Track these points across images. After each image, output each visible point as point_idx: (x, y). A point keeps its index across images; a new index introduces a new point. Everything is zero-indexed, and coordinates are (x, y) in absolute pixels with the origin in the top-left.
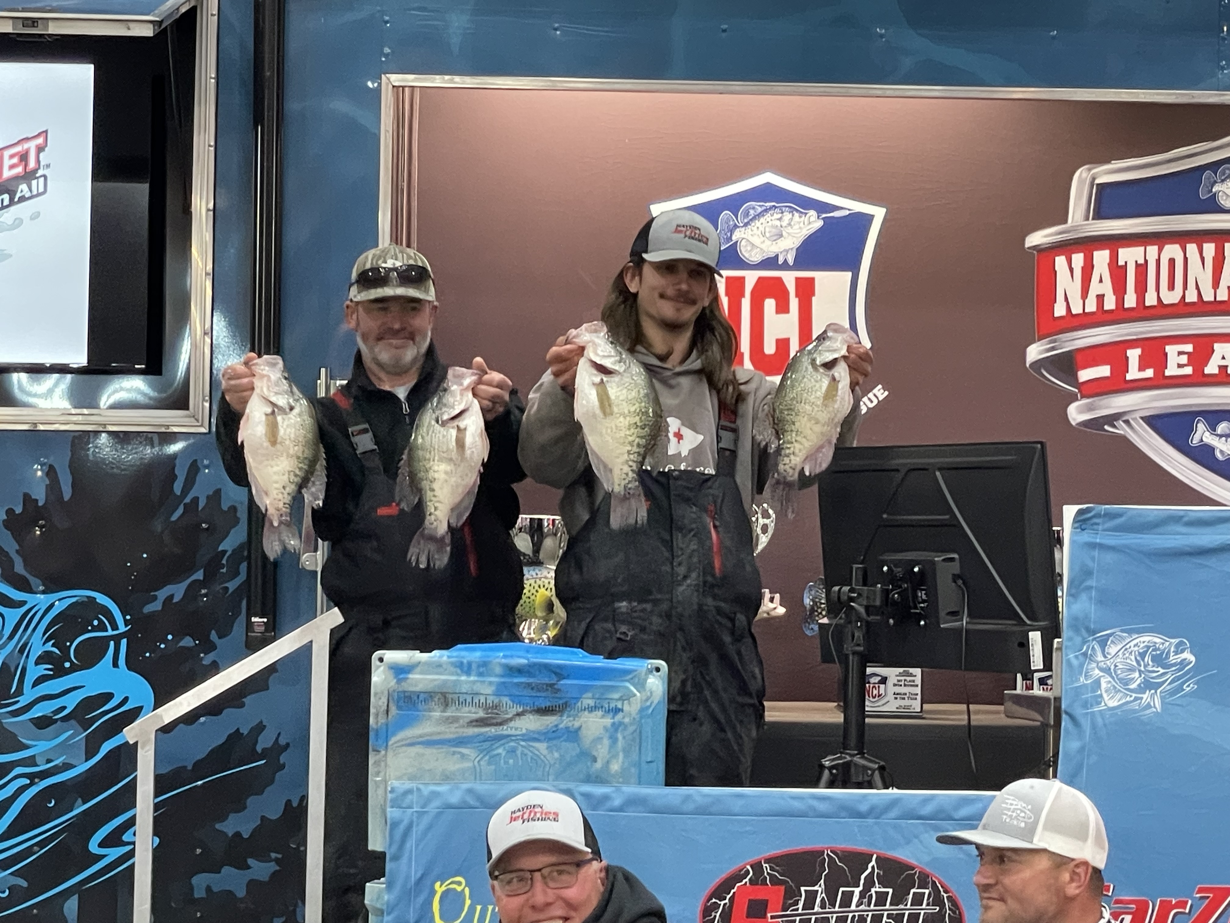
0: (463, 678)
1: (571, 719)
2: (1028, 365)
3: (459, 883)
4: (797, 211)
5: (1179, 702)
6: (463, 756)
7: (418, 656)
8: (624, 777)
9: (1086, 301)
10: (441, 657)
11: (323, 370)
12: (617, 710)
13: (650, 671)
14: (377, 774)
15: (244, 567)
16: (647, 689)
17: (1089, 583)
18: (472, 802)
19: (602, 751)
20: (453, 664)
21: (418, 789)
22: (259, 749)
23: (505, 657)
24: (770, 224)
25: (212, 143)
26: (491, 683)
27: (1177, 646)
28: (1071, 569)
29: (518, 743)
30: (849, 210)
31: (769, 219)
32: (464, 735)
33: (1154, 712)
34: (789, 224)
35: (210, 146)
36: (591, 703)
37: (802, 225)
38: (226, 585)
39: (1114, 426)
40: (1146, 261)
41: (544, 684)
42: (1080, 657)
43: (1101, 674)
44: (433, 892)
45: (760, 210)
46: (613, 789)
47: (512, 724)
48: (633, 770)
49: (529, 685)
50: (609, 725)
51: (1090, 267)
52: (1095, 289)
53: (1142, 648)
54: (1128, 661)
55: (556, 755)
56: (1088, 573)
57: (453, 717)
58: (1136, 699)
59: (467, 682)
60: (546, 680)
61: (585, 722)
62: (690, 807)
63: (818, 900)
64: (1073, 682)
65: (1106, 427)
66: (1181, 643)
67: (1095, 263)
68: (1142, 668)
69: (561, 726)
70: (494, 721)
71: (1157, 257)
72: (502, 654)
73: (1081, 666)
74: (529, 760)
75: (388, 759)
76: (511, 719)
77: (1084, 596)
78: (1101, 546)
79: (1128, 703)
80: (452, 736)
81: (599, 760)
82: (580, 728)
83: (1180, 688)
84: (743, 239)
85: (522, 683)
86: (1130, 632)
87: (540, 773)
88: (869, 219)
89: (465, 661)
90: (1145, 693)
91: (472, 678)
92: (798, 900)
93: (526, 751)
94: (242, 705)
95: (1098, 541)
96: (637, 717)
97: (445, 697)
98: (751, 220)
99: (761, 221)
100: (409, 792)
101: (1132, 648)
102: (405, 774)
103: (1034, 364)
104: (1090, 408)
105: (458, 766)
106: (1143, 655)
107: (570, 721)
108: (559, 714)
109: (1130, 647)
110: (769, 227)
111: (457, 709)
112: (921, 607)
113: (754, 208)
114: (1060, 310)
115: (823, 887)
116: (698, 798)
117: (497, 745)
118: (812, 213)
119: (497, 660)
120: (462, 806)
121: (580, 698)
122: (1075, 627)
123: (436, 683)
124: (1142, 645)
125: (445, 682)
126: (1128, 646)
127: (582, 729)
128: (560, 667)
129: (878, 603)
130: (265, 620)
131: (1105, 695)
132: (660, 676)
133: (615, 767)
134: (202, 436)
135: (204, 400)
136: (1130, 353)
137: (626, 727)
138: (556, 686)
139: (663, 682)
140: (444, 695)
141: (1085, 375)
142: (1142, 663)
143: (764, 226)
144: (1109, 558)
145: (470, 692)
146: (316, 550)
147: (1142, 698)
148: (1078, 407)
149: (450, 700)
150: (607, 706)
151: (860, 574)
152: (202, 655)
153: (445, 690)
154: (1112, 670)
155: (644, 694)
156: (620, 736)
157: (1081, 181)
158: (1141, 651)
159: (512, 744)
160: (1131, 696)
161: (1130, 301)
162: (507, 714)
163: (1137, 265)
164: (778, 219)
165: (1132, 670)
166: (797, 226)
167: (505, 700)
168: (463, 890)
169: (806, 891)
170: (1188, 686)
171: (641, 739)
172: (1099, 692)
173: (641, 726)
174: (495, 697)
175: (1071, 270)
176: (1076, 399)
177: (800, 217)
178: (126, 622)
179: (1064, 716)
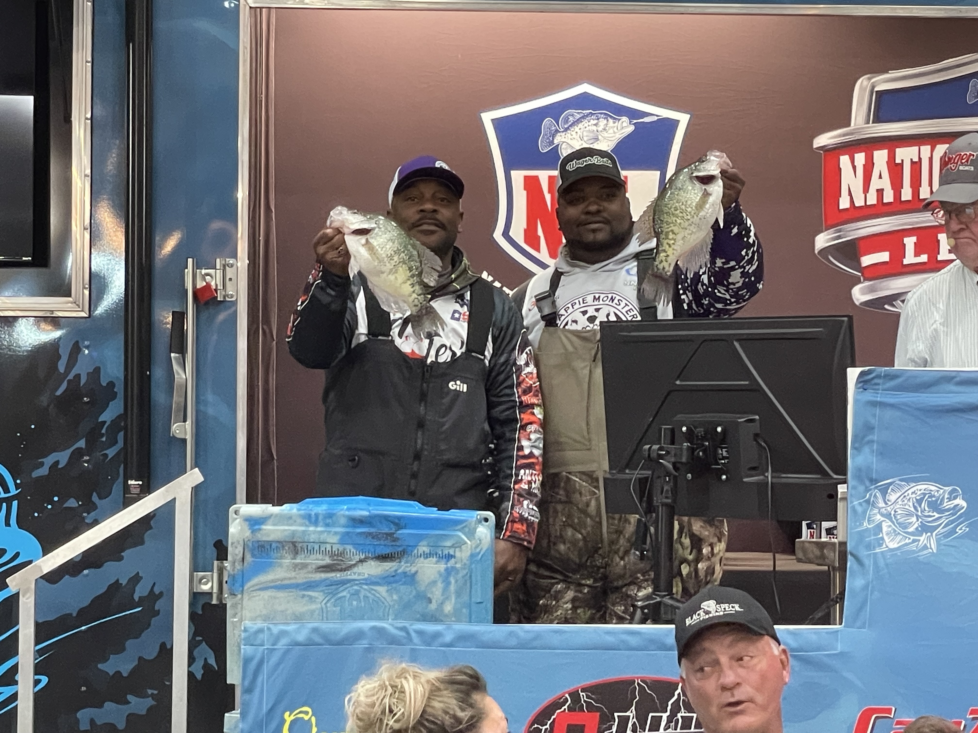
0: (312, 529)
1: (409, 565)
2: (816, 252)
3: (306, 713)
4: (611, 117)
5: (951, 544)
6: (311, 597)
7: (269, 509)
8: (457, 615)
9: (868, 195)
10: (291, 509)
11: (190, 261)
12: (450, 557)
13: (480, 522)
14: (234, 616)
15: (121, 435)
16: (477, 537)
17: (870, 437)
18: (318, 639)
19: (437, 593)
20: (303, 517)
21: (269, 629)
22: (136, 598)
23: (348, 509)
24: (587, 129)
25: (90, 59)
26: (336, 533)
27: (950, 493)
28: (854, 425)
29: (361, 587)
30: (657, 116)
31: (586, 125)
32: (312, 579)
33: (930, 553)
34: (604, 129)
35: (87, 62)
36: (427, 550)
37: (615, 129)
38: (105, 452)
39: (894, 306)
40: (920, 159)
41: (383, 533)
42: (864, 504)
43: (883, 519)
44: (283, 721)
45: (578, 116)
46: (444, 626)
47: (355, 570)
48: (464, 610)
49: (370, 534)
50: (442, 570)
51: (871, 164)
52: (875, 184)
53: (919, 496)
54: (907, 507)
55: (395, 597)
56: (870, 428)
57: (302, 563)
58: (914, 541)
59: (314, 532)
60: (386, 530)
61: (421, 567)
62: (513, 642)
63: (630, 725)
64: (857, 527)
65: (886, 307)
66: (954, 490)
67: (874, 161)
68: (919, 514)
69: (400, 571)
70: (339, 567)
71: (929, 156)
72: (346, 507)
73: (865, 512)
74: (371, 601)
75: (244, 602)
76: (354, 565)
77: (866, 449)
78: (882, 405)
79: (906, 544)
80: (300, 581)
81: (434, 601)
82: (416, 572)
83: (953, 531)
84: (564, 142)
85: (364, 533)
86: (908, 481)
87: (381, 614)
88: (674, 124)
89: (313, 514)
90: (921, 536)
91: (319, 529)
92: (612, 725)
93: (369, 595)
94: (121, 559)
95: (879, 399)
96: (468, 563)
97: (295, 546)
98: (571, 126)
99: (579, 127)
100: (261, 631)
101: (910, 496)
102: (260, 616)
103: (821, 251)
104: (872, 290)
105: (305, 609)
106: (920, 502)
107: (406, 567)
108: (398, 560)
109: (908, 495)
110: (587, 131)
111: (305, 557)
112: (722, 463)
113: (573, 115)
114: (844, 203)
115: (634, 712)
116: (522, 634)
117: (341, 589)
118: (625, 119)
119: (342, 512)
120: (309, 643)
121: (416, 546)
122: (859, 477)
123: (286, 533)
124: (919, 493)
125: (294, 533)
126: (906, 494)
127: (418, 574)
128: (399, 518)
129: (684, 460)
130: (140, 483)
131: (886, 538)
132: (488, 526)
133: (448, 608)
134: (84, 320)
135: (84, 288)
136: (906, 240)
137: (457, 571)
138: (395, 536)
139: (491, 532)
140: (294, 543)
141: (867, 260)
142: (919, 509)
143: (582, 130)
144: (889, 413)
145: (317, 541)
146: (185, 421)
147: (919, 540)
148: (861, 289)
149: (299, 549)
150: (440, 553)
151: (669, 433)
152: (85, 514)
153: (294, 540)
154: (892, 515)
155: (473, 542)
156: (452, 580)
157: (862, 89)
158: (918, 498)
159: (356, 587)
160: (909, 539)
161: (907, 194)
162: (351, 560)
163: (913, 163)
164: (594, 125)
165: (910, 515)
166: (611, 131)
167: (349, 547)
168: (310, 718)
169: (618, 716)
170: (961, 529)
171: (471, 582)
172: (881, 535)
173: (471, 571)
174: (339, 545)
175: (854, 168)
176: (859, 282)
177: (614, 123)
178: (17, 486)
179: (849, 557)
